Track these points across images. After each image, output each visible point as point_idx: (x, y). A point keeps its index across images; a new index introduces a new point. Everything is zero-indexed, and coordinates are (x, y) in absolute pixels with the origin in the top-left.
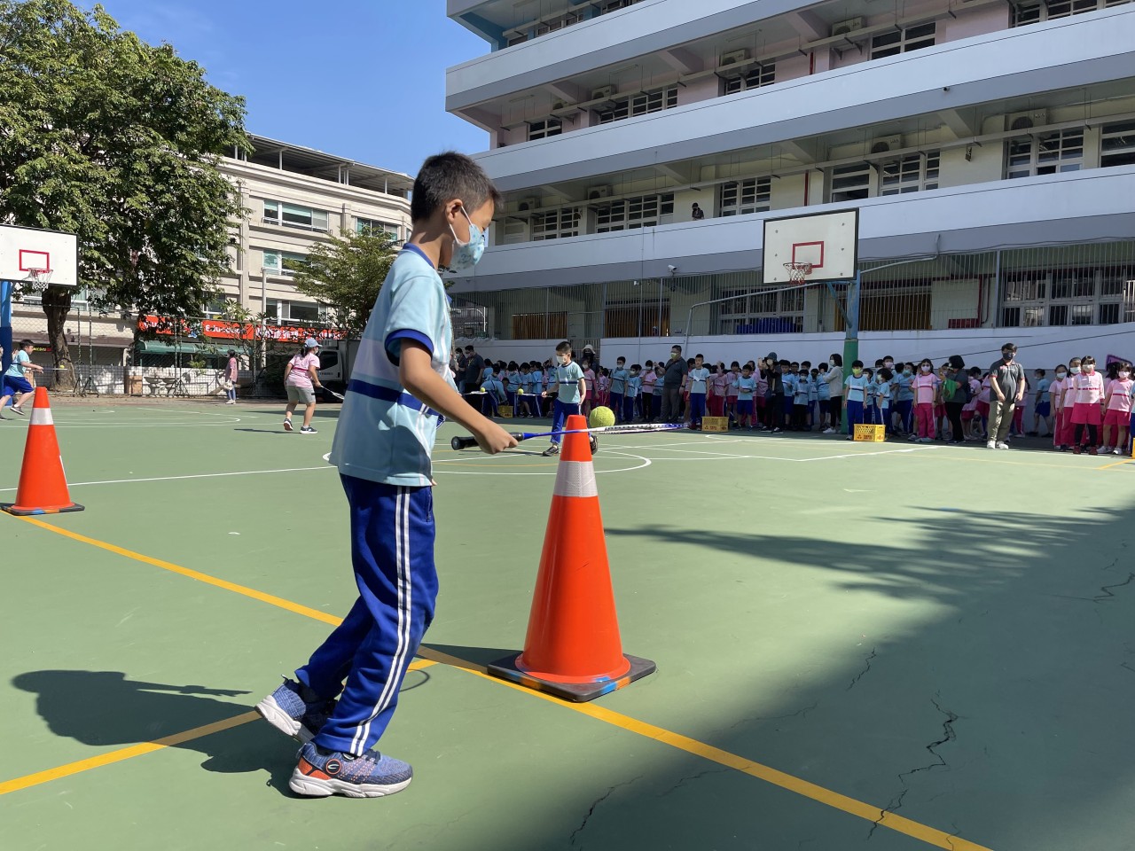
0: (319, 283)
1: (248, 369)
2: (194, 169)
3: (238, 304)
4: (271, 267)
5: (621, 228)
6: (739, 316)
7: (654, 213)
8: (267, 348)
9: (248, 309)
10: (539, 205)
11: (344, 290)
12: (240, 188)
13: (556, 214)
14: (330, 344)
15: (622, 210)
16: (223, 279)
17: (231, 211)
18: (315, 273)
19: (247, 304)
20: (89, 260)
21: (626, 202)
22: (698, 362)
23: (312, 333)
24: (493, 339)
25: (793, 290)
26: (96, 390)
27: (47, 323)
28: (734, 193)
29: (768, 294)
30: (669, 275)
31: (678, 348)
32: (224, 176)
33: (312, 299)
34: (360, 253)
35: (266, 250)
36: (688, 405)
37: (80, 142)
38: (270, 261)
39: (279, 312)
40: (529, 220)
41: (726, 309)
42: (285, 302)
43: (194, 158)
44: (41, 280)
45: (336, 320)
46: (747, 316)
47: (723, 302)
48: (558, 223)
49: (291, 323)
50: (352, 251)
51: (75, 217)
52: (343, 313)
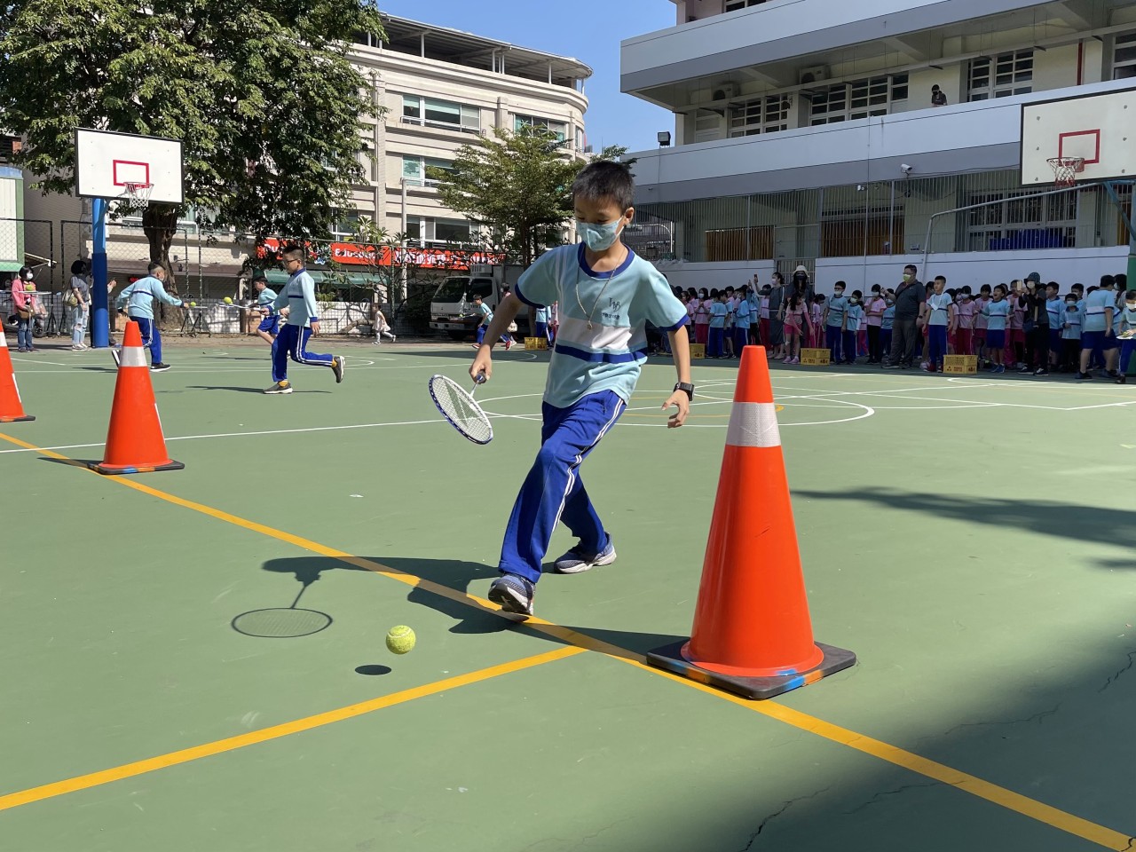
0: (469, 195)
1: (385, 301)
2: (318, 60)
3: (373, 223)
4: (412, 177)
5: (841, 119)
6: (993, 228)
7: (883, 99)
8: (407, 276)
9: (384, 228)
10: (738, 93)
11: (499, 203)
12: (374, 81)
13: (759, 103)
14: (483, 271)
15: (843, 96)
16: (355, 192)
17: (363, 109)
18: (464, 183)
19: (384, 222)
20: (197, 173)
21: (848, 86)
22: (937, 286)
23: (461, 256)
24: (681, 262)
25: (1063, 193)
26: (208, 328)
27: (148, 249)
28: (986, 71)
29: (1030, 199)
30: (902, 176)
31: (912, 268)
32: (354, 66)
33: (460, 216)
34: (518, 158)
35: (406, 156)
36: (927, 340)
37: (184, 30)
38: (411, 169)
39: (423, 232)
40: (726, 113)
41: (975, 220)
42: (429, 219)
43: (318, 47)
44: (139, 196)
45: (491, 241)
46: (1004, 227)
47: (972, 209)
48: (761, 115)
49: (437, 244)
50: (509, 155)
51: (179, 123)
52: (499, 233)
